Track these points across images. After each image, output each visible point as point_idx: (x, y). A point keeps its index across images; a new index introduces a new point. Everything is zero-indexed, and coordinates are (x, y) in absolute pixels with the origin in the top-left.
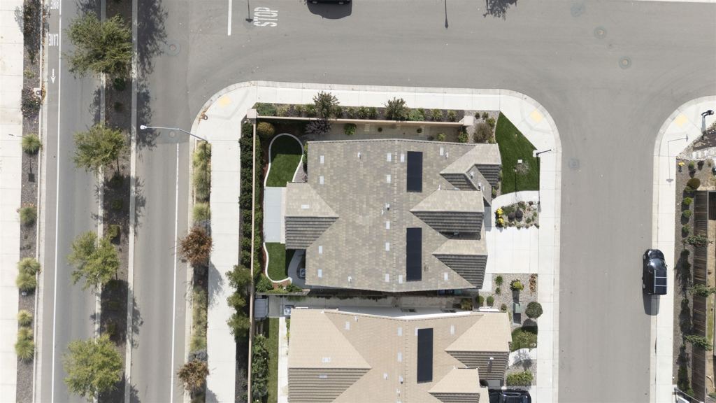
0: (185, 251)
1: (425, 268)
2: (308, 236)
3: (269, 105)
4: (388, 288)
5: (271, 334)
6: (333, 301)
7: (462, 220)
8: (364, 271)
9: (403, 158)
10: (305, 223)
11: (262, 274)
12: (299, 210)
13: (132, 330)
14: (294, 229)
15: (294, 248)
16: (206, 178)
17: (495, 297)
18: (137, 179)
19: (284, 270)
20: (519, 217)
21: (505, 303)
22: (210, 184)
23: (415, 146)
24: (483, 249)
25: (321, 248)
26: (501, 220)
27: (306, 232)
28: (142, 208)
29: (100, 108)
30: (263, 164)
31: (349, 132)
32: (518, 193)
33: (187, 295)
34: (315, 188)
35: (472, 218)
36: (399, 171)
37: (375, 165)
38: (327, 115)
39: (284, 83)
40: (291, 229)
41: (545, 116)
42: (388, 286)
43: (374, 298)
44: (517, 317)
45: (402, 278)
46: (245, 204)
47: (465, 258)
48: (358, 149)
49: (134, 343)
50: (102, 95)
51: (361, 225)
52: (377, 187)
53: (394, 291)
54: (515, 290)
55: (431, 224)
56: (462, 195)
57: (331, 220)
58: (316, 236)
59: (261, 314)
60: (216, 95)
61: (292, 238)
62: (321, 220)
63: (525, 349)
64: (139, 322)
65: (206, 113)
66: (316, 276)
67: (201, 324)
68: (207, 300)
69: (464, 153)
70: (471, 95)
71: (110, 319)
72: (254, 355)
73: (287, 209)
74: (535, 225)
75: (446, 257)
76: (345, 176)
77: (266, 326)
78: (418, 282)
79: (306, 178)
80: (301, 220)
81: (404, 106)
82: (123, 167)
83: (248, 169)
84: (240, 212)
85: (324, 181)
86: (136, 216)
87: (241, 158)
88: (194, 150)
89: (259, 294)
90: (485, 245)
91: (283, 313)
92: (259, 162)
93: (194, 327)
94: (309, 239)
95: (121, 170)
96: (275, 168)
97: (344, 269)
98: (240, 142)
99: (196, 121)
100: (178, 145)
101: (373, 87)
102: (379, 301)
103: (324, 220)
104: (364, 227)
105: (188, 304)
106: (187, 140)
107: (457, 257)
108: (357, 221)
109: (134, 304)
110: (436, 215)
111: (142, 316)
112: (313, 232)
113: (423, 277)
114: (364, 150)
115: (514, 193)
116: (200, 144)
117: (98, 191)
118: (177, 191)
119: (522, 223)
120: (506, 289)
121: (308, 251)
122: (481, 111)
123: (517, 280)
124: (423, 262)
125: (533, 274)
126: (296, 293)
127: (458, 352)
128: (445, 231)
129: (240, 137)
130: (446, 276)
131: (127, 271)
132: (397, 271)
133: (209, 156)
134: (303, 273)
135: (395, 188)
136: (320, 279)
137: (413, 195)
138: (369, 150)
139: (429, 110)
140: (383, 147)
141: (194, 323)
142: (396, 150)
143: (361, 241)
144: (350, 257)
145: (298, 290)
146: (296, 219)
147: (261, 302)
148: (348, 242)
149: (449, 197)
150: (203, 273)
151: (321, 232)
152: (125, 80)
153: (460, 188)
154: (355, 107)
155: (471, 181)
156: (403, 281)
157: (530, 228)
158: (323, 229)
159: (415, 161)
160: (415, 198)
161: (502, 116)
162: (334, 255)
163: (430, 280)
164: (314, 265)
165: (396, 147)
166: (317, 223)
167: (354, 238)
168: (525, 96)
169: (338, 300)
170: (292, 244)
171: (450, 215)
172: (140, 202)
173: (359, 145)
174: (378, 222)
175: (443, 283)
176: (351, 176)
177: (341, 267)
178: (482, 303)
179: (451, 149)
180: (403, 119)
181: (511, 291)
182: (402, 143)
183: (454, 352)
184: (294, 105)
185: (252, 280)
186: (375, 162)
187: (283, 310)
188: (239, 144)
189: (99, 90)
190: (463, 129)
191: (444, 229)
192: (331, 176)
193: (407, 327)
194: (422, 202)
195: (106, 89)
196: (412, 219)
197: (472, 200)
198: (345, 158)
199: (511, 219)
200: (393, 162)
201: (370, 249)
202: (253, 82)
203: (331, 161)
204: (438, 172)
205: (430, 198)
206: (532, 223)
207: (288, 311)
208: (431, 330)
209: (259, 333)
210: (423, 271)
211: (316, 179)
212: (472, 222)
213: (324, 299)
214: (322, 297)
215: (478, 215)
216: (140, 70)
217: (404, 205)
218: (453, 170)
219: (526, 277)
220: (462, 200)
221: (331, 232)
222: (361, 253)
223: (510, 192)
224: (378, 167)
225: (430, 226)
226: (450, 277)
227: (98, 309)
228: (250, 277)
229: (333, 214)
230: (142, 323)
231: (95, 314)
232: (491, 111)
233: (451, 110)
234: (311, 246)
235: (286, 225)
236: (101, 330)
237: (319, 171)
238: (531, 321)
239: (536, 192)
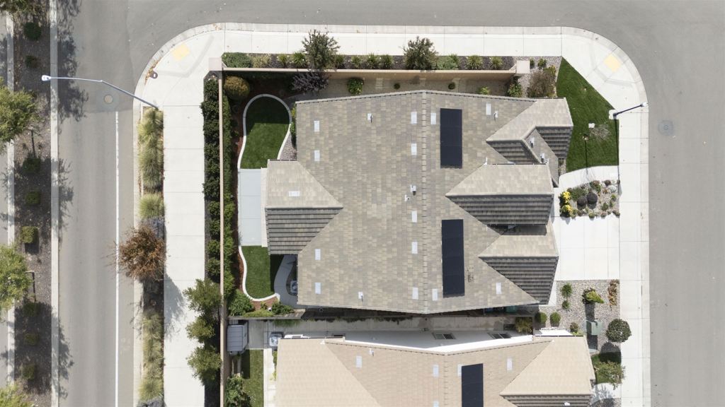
0: (125, 261)
1: (469, 276)
2: (299, 235)
3: (242, 55)
4: (417, 309)
5: (252, 373)
6: (338, 325)
7: (521, 207)
8: (380, 283)
9: (434, 118)
10: (295, 217)
11: (237, 290)
12: (285, 199)
13: (59, 372)
14: (280, 226)
15: (280, 253)
16: (156, 158)
17: (562, 313)
18: (60, 162)
19: (269, 283)
20: (592, 202)
21: (575, 321)
22: (162, 167)
23: (451, 101)
24: (551, 247)
25: (318, 253)
26: (568, 206)
27: (297, 230)
28: (68, 203)
29: (6, 64)
30: (235, 138)
31: (355, 90)
32: (589, 169)
33: (135, 322)
34: (308, 167)
35: (536, 204)
36: (428, 138)
37: (392, 129)
38: (323, 64)
39: (263, 25)
40: (274, 226)
41: (624, 62)
42: (417, 305)
43: (394, 320)
44: (592, 341)
45: (436, 292)
46: (211, 194)
47: (526, 261)
48: (368, 108)
49: (62, 391)
50: (8, 46)
51: (374, 218)
52: (398, 162)
53: (426, 311)
54: (589, 302)
55: (476, 214)
56: (520, 170)
57: (332, 211)
58: (311, 234)
59: (236, 347)
60: (169, 44)
61: (277, 239)
62: (317, 212)
63: (604, 384)
64: (68, 362)
65: (154, 70)
66: (312, 292)
67: (156, 361)
68: (163, 327)
69: (519, 112)
70: (521, 36)
71: (28, 357)
72: (229, 404)
73: (269, 197)
74: (614, 212)
75: (498, 261)
76: (350, 148)
77: (245, 363)
78: (460, 297)
79: (296, 154)
80: (289, 212)
81: (430, 49)
82: (40, 146)
83: (214, 144)
84: (206, 205)
85: (321, 157)
86: (61, 214)
87: (204, 130)
88: (139, 119)
89: (233, 318)
90: (553, 242)
91: (268, 343)
92: (229, 132)
93: (145, 365)
94: (302, 239)
95: (37, 150)
96: (253, 143)
97: (352, 281)
98: (203, 107)
99: (142, 80)
100: (117, 115)
101: (386, 28)
102: (402, 323)
103: (322, 211)
104: (379, 220)
105: (136, 333)
106: (130, 107)
107: (514, 261)
108: (369, 213)
109: (61, 337)
110: (484, 200)
111: (72, 353)
112: (306, 230)
113: (466, 290)
114: (377, 109)
115: (584, 170)
116: (147, 111)
117: (7, 181)
118: (117, 178)
119: (597, 210)
120: (576, 302)
121: (300, 256)
122: (537, 57)
123: (592, 290)
124: (465, 268)
125: (613, 281)
126: (286, 316)
127: (518, 396)
128: (496, 223)
129: (202, 101)
130: (498, 288)
131: (50, 291)
132: (430, 282)
133: (161, 127)
134: (294, 288)
135: (424, 163)
136: (318, 296)
137: (450, 172)
138: (384, 109)
139: (464, 58)
140: (405, 103)
141: (144, 361)
142: (424, 106)
143: (375, 240)
144: (361, 264)
145: (289, 311)
146: (281, 212)
147: (237, 330)
148: (356, 242)
149: (501, 174)
150: (156, 291)
151: (318, 230)
152: (40, 24)
153: (515, 161)
154: (361, 56)
155: (531, 150)
156: (438, 297)
157: (607, 217)
158: (321, 225)
159: (451, 122)
160: (453, 177)
161: (565, 64)
162: (337, 261)
163: (476, 295)
164: (309, 277)
165: (424, 101)
166: (311, 217)
167: (365, 236)
168: (597, 36)
169: (344, 323)
170: (277, 248)
171: (504, 199)
172: (66, 196)
173: (370, 103)
174: (400, 213)
175: (494, 298)
176: (358, 147)
177: (347, 279)
178: (544, 323)
179: (501, 106)
180: (429, 68)
181: (583, 305)
182: (433, 97)
183: (513, 396)
184: (277, 55)
185: (222, 301)
186: (394, 126)
187: (268, 339)
188: (201, 111)
189: (4, 39)
190: (514, 79)
191: (495, 221)
192: (330, 149)
193: (446, 365)
194: (462, 182)
195: (15, 38)
196: (449, 207)
197: (536, 178)
198: (349, 122)
199: (581, 205)
200: (419, 125)
201: (390, 251)
202: (219, 25)
203: (330, 128)
204: (485, 139)
205: (473, 177)
206: (609, 210)
207: (276, 340)
208: (479, 367)
209: (236, 372)
210: (466, 282)
211: (309, 154)
212: (536, 209)
213: (325, 322)
214: (322, 320)
215: (545, 199)
216: (61, 11)
217: (437, 187)
218: (506, 136)
219: (603, 284)
220: (521, 178)
221: (333, 230)
222: (375, 258)
223: (579, 168)
224: (399, 133)
225: (475, 216)
226: (504, 289)
227: (10, 344)
228: (219, 296)
229: (334, 204)
230: (72, 363)
231: (7, 352)
232: (549, 57)
233: (495, 57)
234: (305, 249)
235: (268, 220)
236: (16, 375)
237: (314, 143)
238: (612, 346)
239: (614, 168)
